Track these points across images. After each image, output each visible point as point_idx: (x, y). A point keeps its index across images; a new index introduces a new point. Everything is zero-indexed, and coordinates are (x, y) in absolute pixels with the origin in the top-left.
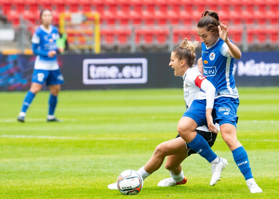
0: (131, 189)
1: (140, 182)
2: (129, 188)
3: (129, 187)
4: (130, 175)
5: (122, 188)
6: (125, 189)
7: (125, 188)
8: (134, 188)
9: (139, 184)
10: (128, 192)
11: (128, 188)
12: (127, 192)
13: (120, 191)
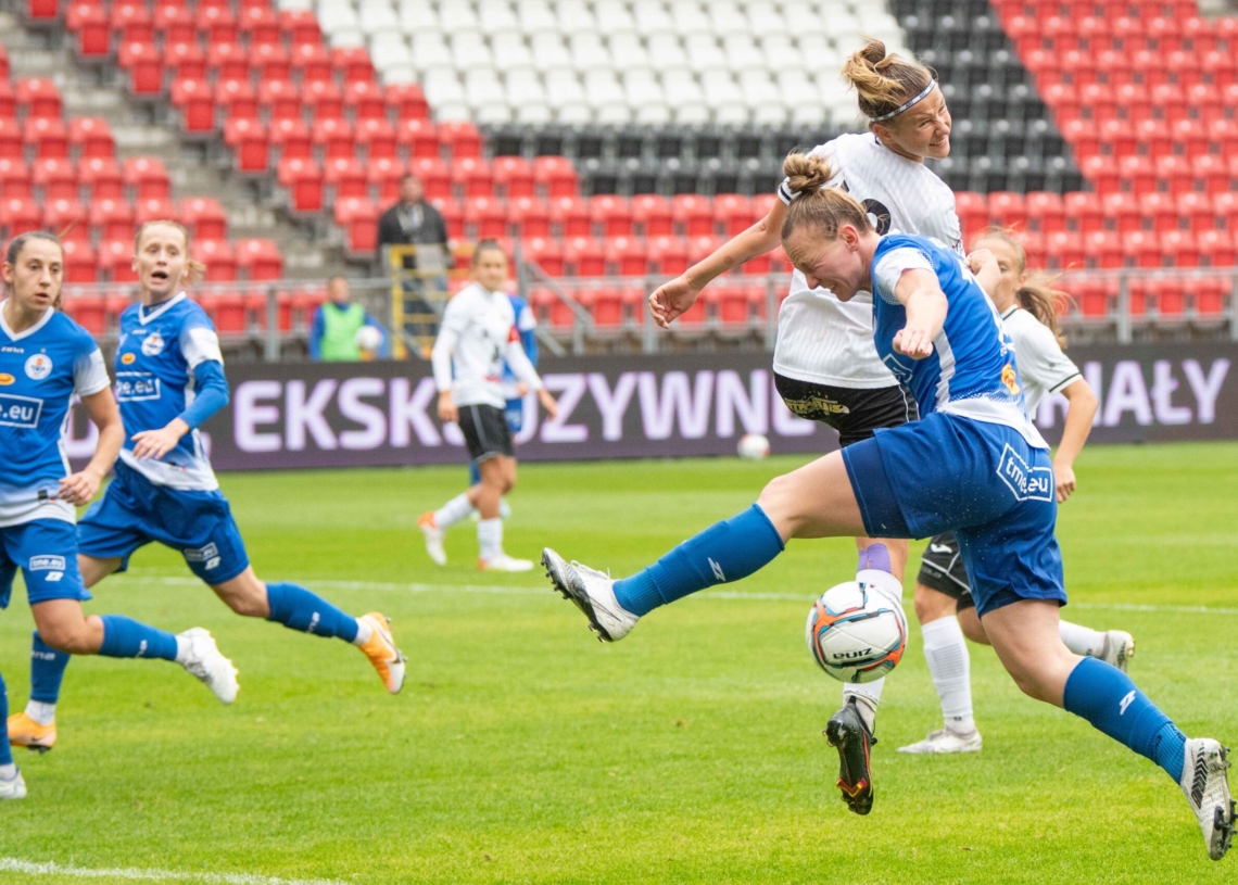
0: (870, 660)
1: (899, 627)
2: (864, 656)
3: (864, 653)
4: (860, 605)
5: (835, 656)
6: (845, 659)
7: (848, 655)
8: (882, 656)
9: (894, 636)
10: (858, 671)
11: (858, 657)
12: (854, 673)
13: (826, 666)
